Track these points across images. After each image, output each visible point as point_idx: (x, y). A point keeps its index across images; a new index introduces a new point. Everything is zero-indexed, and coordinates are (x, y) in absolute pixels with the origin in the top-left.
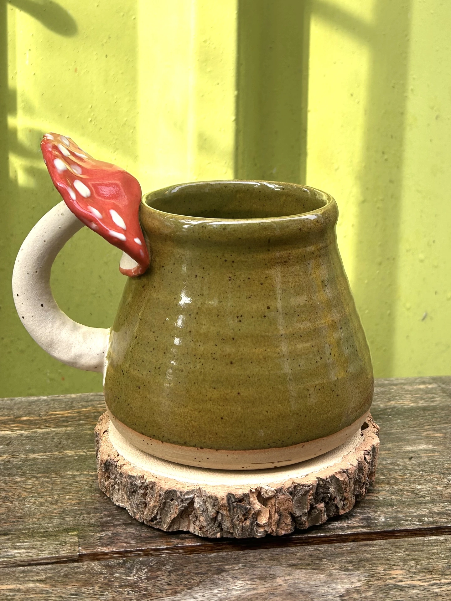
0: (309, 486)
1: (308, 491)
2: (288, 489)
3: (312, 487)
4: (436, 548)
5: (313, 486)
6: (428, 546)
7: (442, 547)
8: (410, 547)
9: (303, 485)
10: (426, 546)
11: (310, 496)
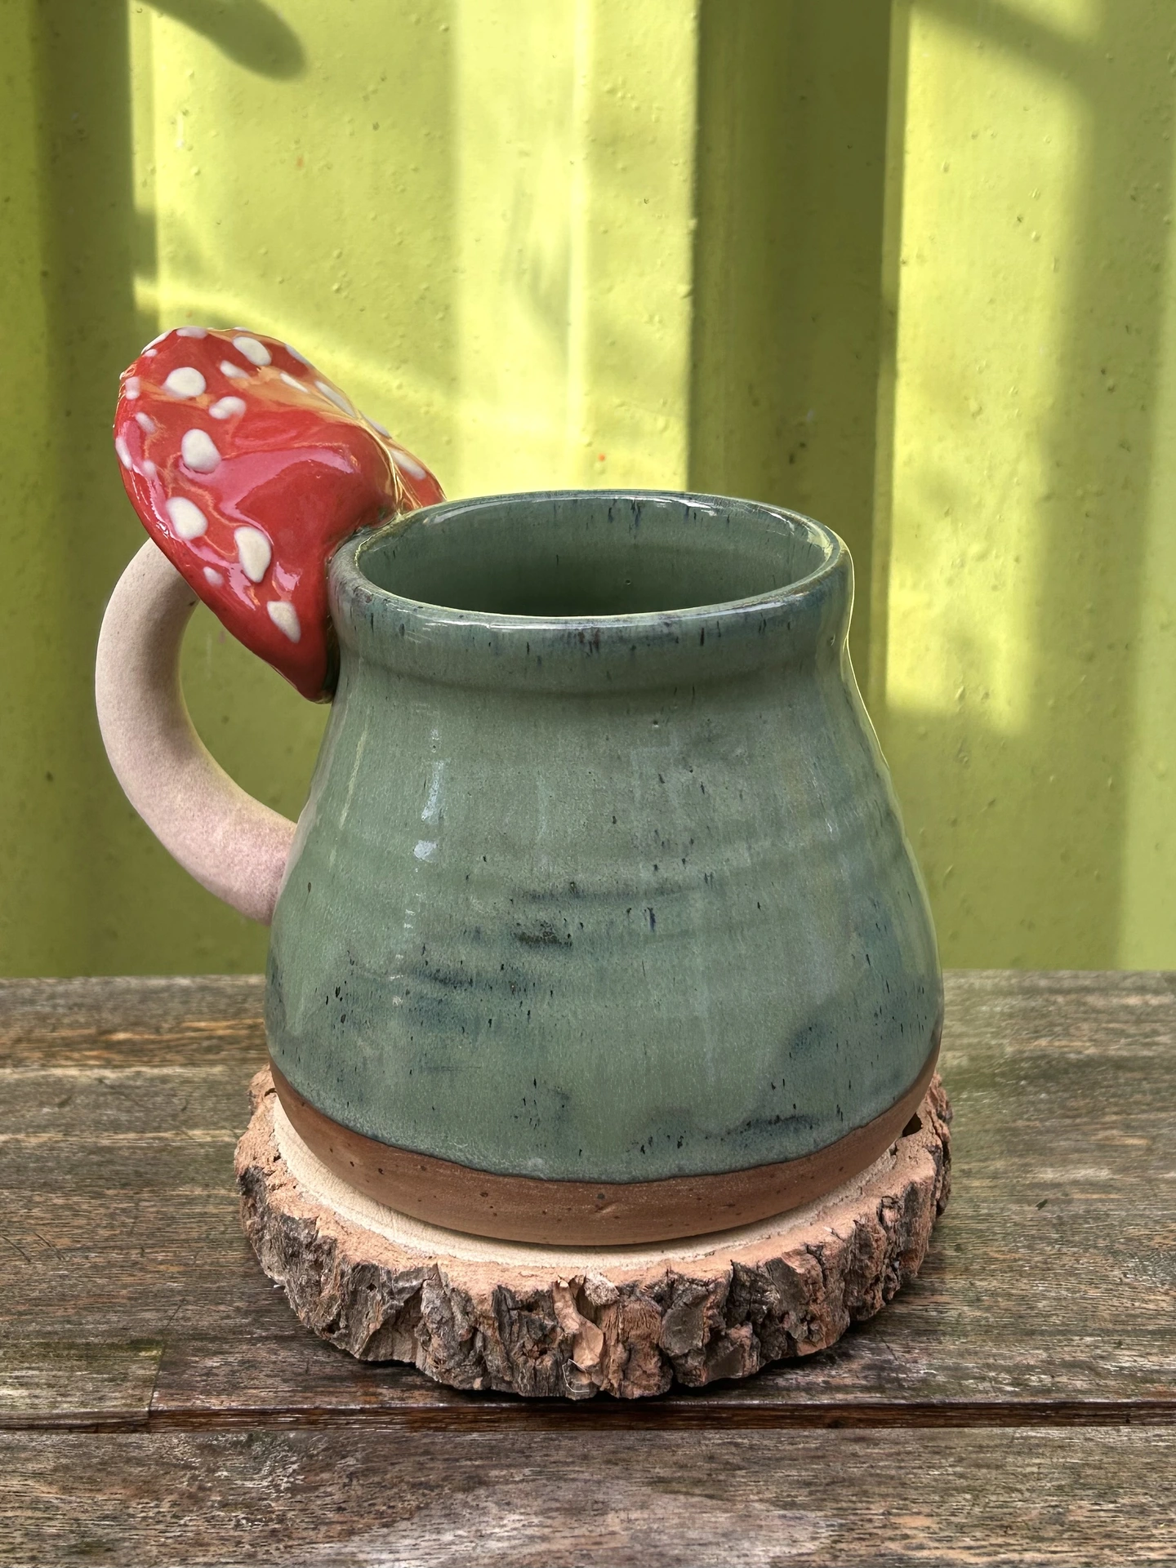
0: (706, 1284)
1: (705, 1297)
2: (651, 1287)
3: (716, 1287)
4: (1037, 1461)
5: (718, 1285)
6: (1019, 1453)
7: (1055, 1460)
8: (971, 1452)
9: (692, 1281)
10: (1014, 1453)
11: (708, 1309)
